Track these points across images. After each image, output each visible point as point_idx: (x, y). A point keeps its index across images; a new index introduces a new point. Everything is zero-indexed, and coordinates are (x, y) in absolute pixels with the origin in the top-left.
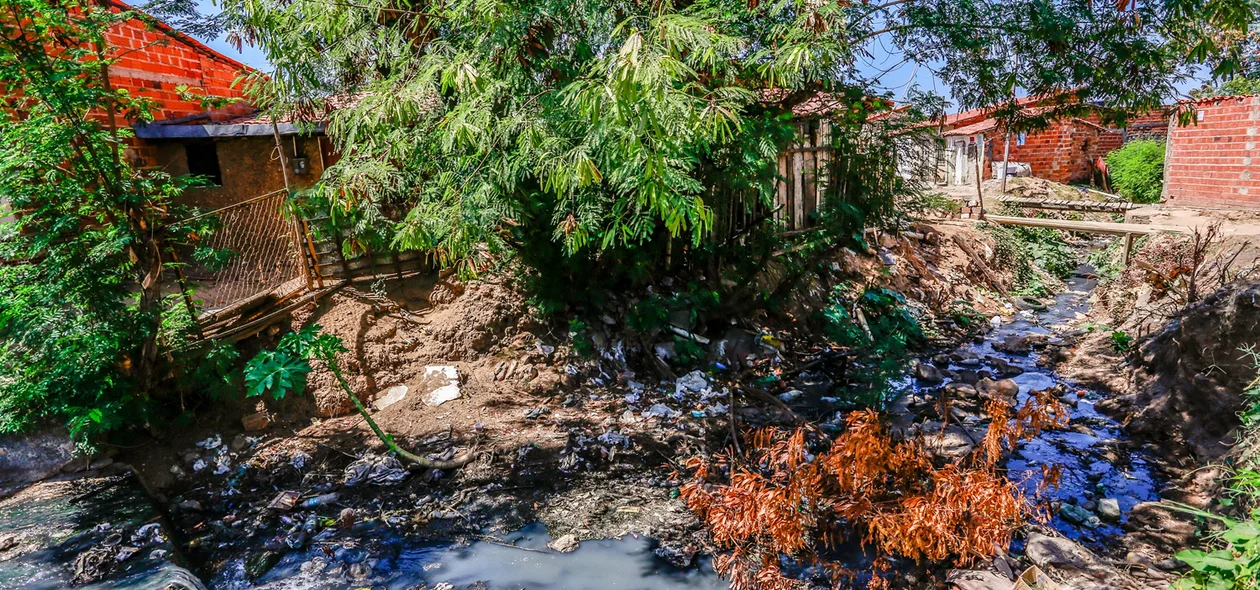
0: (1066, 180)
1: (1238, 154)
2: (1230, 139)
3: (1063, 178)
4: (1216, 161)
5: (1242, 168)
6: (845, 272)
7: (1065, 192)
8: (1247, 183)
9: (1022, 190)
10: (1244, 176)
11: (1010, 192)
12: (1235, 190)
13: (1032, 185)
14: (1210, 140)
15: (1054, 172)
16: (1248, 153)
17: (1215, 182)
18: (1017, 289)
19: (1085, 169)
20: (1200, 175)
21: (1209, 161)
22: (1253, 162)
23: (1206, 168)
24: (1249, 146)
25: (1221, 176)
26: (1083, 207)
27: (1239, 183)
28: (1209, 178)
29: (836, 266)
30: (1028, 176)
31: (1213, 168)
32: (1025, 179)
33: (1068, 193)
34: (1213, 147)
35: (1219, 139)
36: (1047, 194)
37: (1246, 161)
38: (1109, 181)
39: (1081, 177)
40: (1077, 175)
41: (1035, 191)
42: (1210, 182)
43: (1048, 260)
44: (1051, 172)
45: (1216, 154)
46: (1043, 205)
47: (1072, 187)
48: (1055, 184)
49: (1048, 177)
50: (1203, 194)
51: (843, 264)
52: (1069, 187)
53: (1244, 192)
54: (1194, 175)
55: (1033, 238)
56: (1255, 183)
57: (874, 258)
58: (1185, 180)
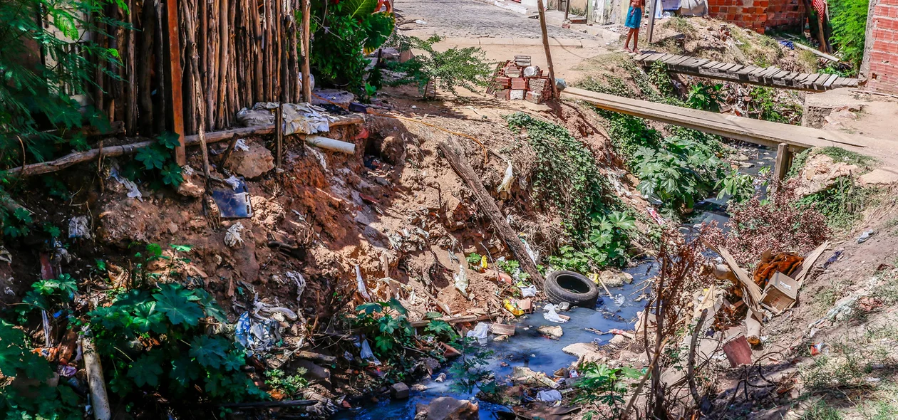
0: (763, 25)
3: (758, 21)
6: (99, 240)
7: (754, 47)
9: (680, 41)
11: (661, 44)
13: (703, 32)
15: (746, 10)
18: (564, 250)
19: (796, 8)
26: (761, 79)
29: (79, 227)
30: (702, 15)
32: (695, 22)
33: (759, 48)
36: (722, 50)
38: (828, 29)
39: (789, 22)
40: (783, 17)
41: (703, 43)
43: (659, 181)
44: (740, 11)
46: (702, 71)
47: (768, 39)
48: (742, 32)
49: (733, 18)
51: (97, 224)
52: (764, 38)
55: (650, 139)
57: (199, 206)
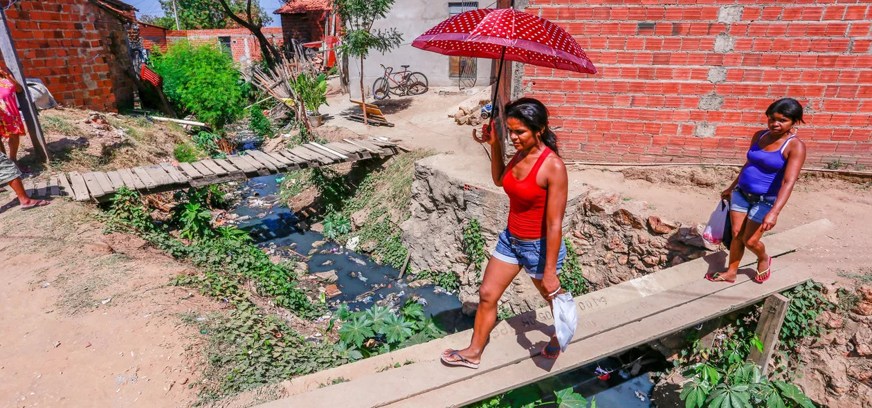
1: (695, 59)
2: (677, 29)
4: (646, 73)
5: (704, 89)
8: (715, 116)
10: (707, 103)
12: (687, 129)
14: (628, 29)
15: (92, 93)
16: (719, 60)
17: (643, 115)
20: (607, 100)
21: (628, 73)
22: (730, 76)
23: (619, 87)
24: (722, 44)
25: (657, 102)
27: (697, 116)
28: (626, 106)
31: (637, 87)
34: (636, 45)
35: (650, 26)
37: (715, 75)
42: (631, 114)
45: (643, 58)
50: (614, 137)
53: (707, 131)
54: (590, 100)
56: (732, 115)
58: (567, 112)
